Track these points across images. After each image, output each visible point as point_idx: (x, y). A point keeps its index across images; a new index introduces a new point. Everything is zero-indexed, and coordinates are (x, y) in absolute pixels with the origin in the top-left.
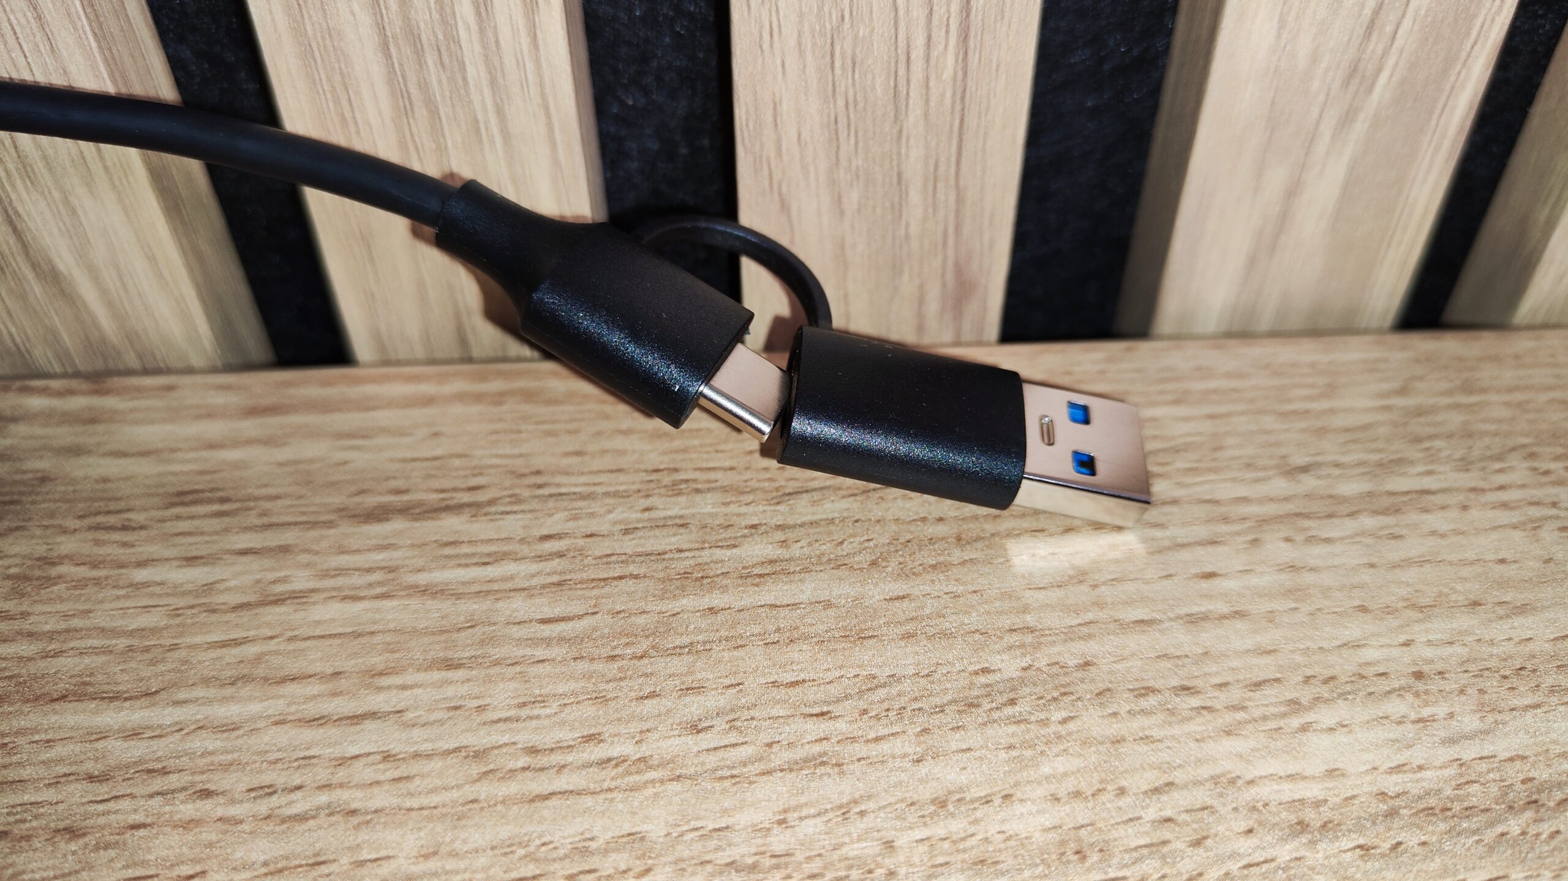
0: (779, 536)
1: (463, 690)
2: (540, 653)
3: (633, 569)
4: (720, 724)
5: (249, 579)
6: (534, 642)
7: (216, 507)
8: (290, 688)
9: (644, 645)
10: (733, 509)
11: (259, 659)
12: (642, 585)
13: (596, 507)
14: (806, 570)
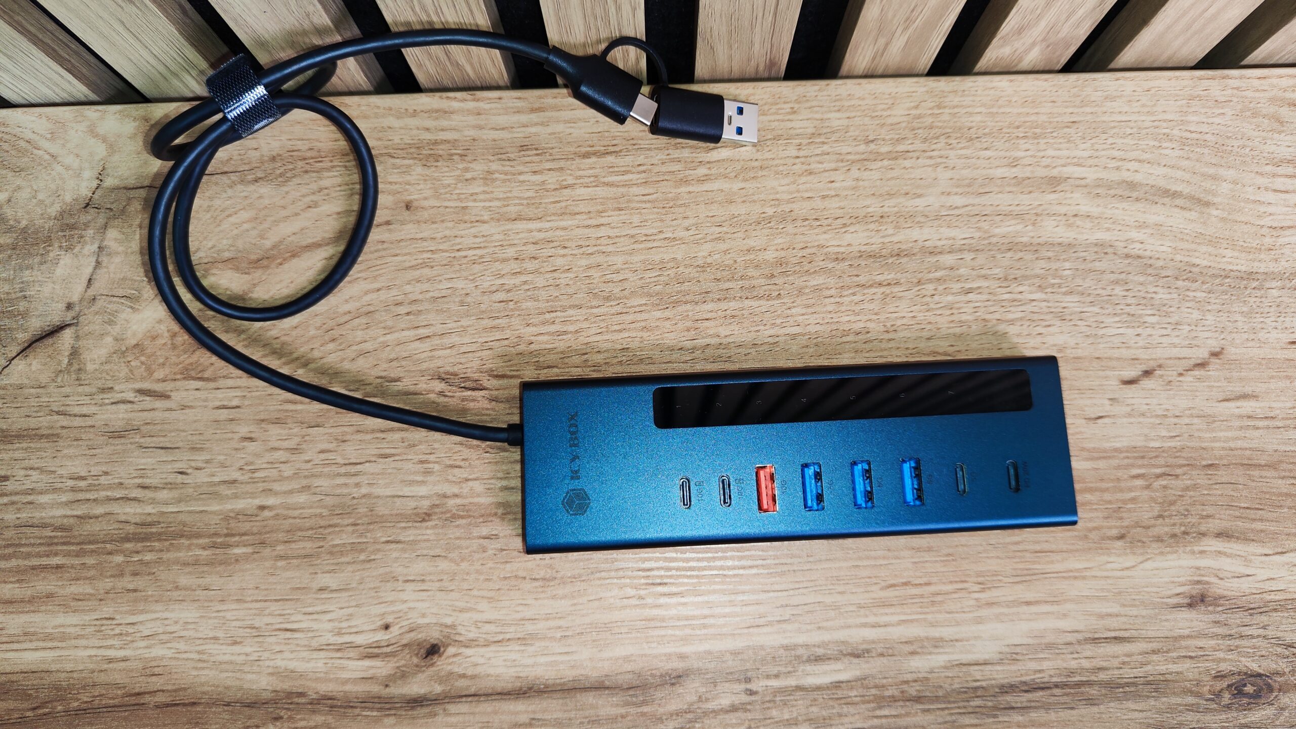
0: (708, 166)
1: (625, 217)
2: (644, 206)
3: (666, 177)
4: (694, 228)
5: (554, 180)
6: (641, 202)
7: (535, 152)
8: (578, 216)
9: (671, 204)
10: (694, 155)
11: (566, 207)
12: (670, 183)
13: (652, 153)
14: (716, 179)
